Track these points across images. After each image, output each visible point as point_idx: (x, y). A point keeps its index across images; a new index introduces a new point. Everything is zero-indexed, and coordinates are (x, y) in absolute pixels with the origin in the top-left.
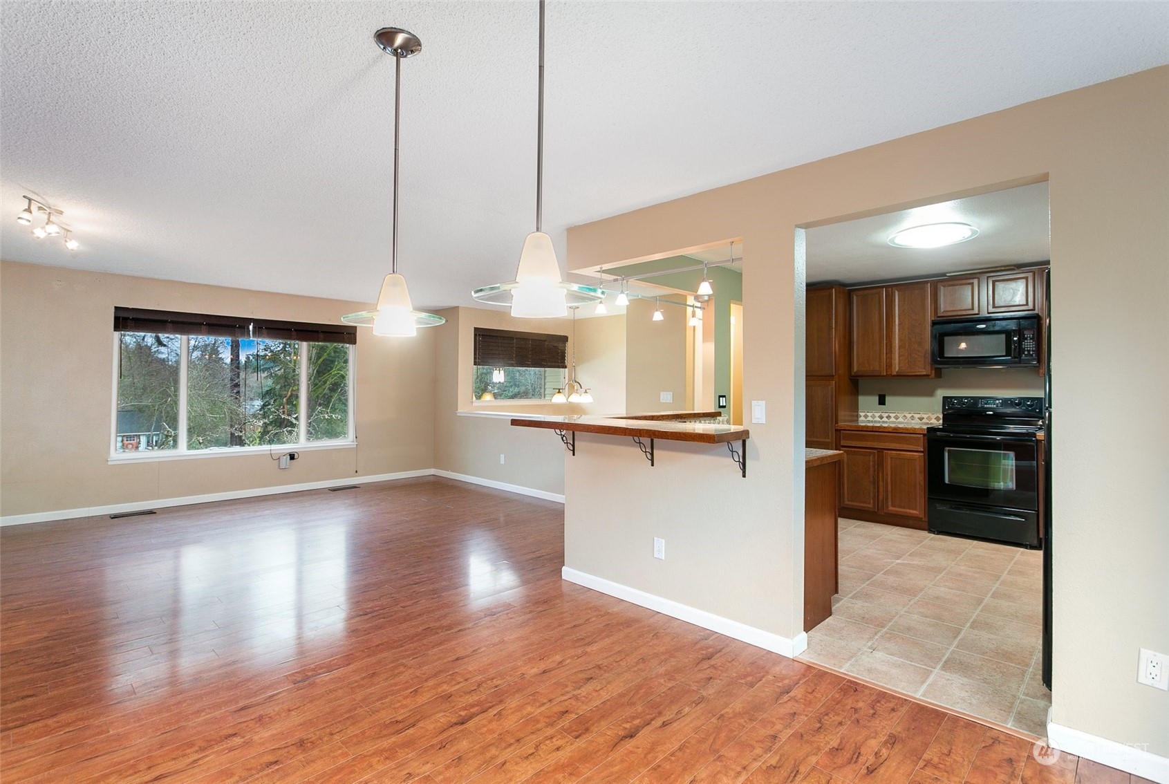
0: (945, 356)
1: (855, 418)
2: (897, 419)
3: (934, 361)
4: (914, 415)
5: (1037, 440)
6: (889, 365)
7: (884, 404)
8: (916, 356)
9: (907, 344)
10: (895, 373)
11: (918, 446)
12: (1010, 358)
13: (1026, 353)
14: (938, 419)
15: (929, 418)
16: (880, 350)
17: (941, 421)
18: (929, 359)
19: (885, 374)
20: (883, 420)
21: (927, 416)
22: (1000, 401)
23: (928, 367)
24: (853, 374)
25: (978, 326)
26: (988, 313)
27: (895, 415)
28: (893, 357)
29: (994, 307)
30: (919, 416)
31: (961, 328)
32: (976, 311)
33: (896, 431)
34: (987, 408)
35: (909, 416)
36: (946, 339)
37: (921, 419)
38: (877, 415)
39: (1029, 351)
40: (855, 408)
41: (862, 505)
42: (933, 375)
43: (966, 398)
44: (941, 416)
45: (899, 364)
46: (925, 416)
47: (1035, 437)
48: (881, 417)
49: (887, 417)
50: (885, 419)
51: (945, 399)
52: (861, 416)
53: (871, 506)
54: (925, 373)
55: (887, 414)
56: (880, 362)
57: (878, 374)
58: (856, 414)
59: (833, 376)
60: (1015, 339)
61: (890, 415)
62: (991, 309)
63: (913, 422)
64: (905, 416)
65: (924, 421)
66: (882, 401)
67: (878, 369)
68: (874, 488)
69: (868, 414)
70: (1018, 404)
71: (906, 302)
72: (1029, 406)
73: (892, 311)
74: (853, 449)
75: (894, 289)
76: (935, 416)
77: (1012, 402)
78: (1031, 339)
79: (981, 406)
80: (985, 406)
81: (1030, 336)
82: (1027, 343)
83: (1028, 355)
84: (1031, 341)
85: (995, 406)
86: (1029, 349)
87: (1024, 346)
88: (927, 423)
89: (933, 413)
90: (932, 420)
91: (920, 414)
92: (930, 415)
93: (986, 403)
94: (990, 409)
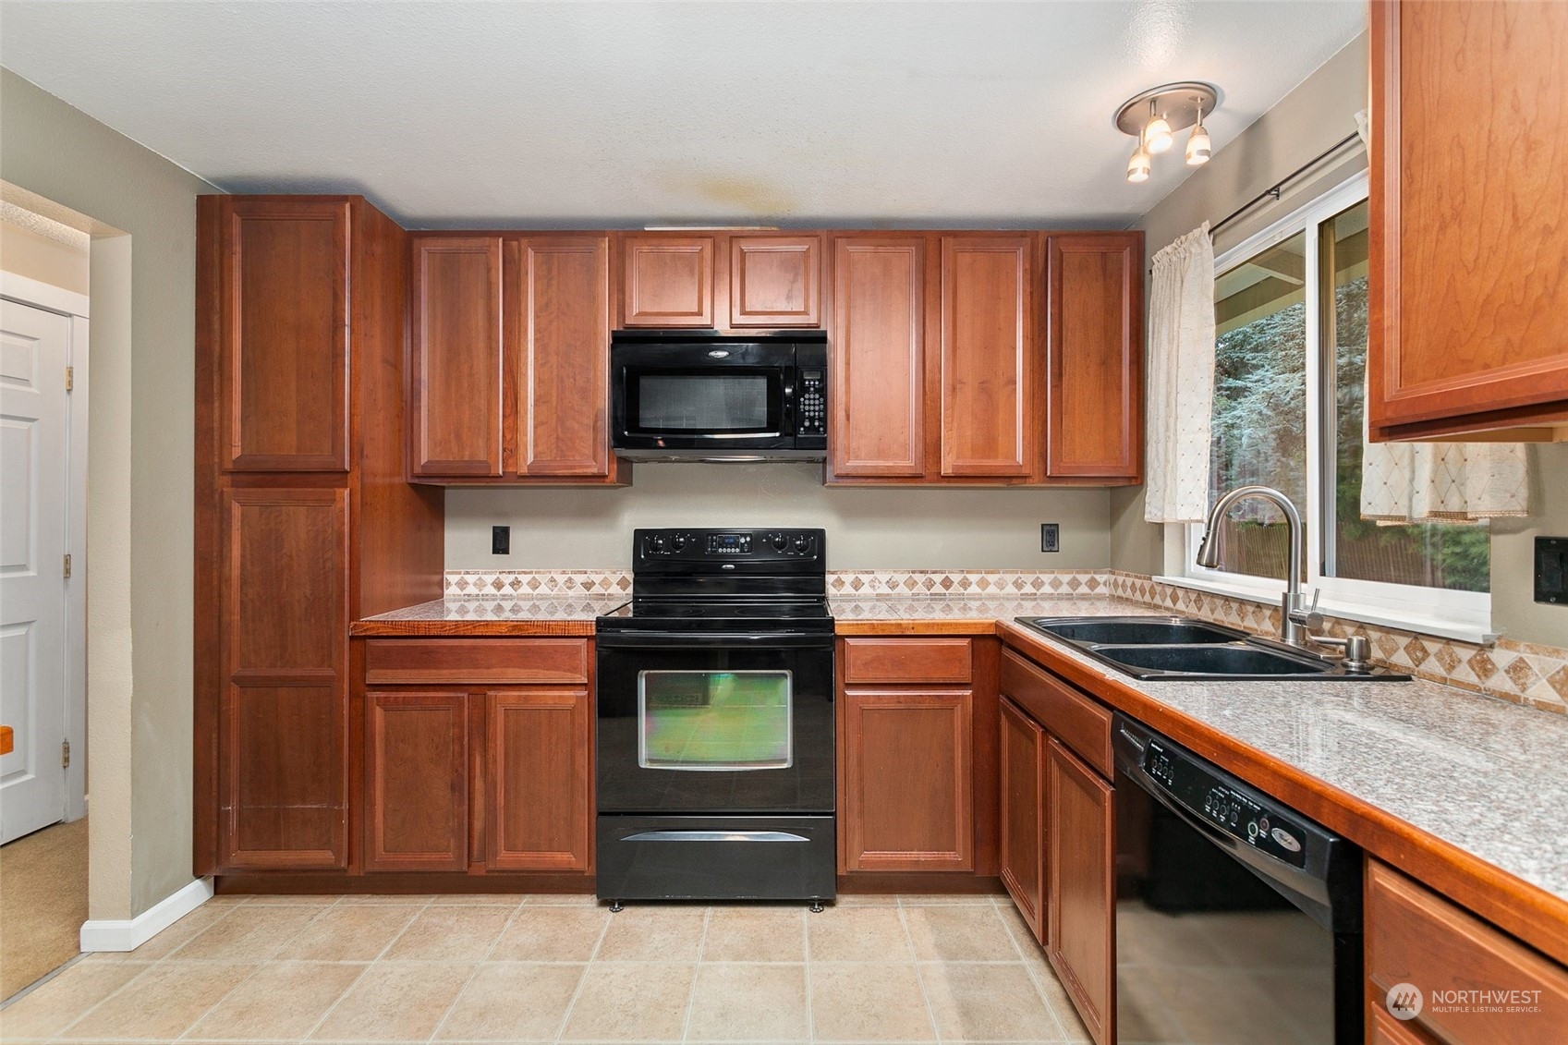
0: (642, 425)
1: (436, 590)
2: (534, 588)
3: (618, 441)
4: (573, 576)
5: (835, 635)
6: (512, 451)
7: (506, 551)
8: (576, 426)
9: (555, 395)
10: (524, 470)
11: (574, 669)
12: (777, 434)
13: (807, 424)
14: (622, 583)
15: (605, 583)
16: (489, 410)
17: (630, 590)
18: (605, 434)
19: (501, 473)
20: (503, 591)
21: (602, 577)
22: (748, 539)
23: (604, 456)
24: (418, 470)
25: (712, 354)
26: (733, 326)
27: (530, 577)
28: (521, 427)
29: (744, 313)
30: (582, 578)
31: (676, 354)
32: (705, 320)
33: (519, 632)
34: (723, 555)
35: (561, 579)
36: (646, 383)
37: (588, 586)
38: (489, 579)
39: (812, 419)
40: (432, 561)
41: (426, 857)
42: (613, 476)
43: (683, 532)
44: (630, 577)
45: (536, 445)
46: (597, 578)
47: (833, 630)
48: (498, 585)
49: (512, 585)
50: (507, 590)
51: (640, 535)
52: (449, 584)
53: (450, 856)
54: (594, 470)
55: (512, 578)
56: (488, 439)
57: (482, 472)
58: (436, 578)
59: (346, 472)
60: (788, 391)
61: (521, 577)
62: (738, 319)
63: (571, 593)
64: (553, 580)
65: (596, 589)
66: (501, 543)
67: (482, 456)
68: (461, 803)
69: (467, 577)
70: (780, 546)
71: (554, 282)
72: (802, 549)
73: (519, 302)
74: (402, 694)
75: (524, 241)
76: (618, 577)
77: (768, 539)
78: (816, 391)
79: (711, 551)
80: (720, 550)
81: (814, 384)
82: (809, 399)
83: (812, 429)
84: (817, 396)
85: (738, 550)
86: (812, 414)
87: (802, 407)
88: (601, 595)
89: (614, 573)
90: (610, 591)
91: (586, 573)
92: (608, 574)
93: (721, 545)
94: (729, 559)
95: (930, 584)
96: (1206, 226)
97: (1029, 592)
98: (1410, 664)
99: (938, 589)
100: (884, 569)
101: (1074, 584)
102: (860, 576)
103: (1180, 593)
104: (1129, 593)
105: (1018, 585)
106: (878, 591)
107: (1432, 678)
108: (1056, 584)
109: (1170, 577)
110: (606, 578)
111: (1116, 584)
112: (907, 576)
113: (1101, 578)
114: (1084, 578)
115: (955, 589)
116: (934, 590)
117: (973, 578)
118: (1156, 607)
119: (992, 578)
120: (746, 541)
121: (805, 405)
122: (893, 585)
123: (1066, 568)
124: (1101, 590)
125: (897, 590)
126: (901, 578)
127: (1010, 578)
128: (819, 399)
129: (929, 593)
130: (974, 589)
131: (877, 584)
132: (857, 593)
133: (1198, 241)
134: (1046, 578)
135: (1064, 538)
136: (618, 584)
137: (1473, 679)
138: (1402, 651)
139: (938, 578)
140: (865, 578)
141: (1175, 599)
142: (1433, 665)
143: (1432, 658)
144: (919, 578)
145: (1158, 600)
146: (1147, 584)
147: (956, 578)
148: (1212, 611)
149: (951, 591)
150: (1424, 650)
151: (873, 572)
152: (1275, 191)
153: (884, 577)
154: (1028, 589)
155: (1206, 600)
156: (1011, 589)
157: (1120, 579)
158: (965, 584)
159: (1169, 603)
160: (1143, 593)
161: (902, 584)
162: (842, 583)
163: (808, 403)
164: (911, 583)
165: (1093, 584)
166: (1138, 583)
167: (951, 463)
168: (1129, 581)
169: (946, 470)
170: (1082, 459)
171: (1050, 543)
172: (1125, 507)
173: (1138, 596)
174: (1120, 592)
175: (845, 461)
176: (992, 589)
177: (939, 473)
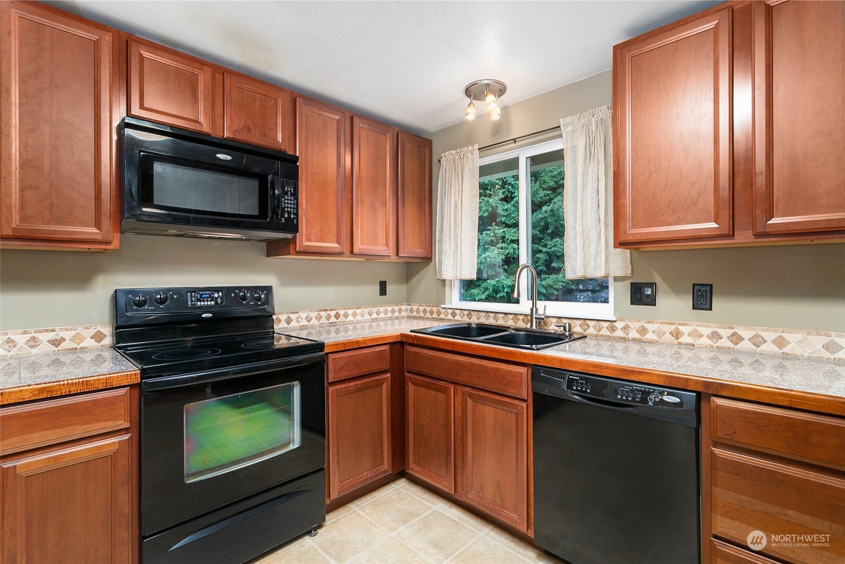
0: (156, 201)
4: (37, 336)
5: (325, 353)
8: (73, 194)
10: (10, 232)
14: (98, 337)
15: (77, 338)
17: (106, 341)
18: (110, 206)
21: (73, 333)
22: (220, 294)
25: (218, 155)
30: (51, 336)
34: (201, 307)
35: (21, 339)
36: (160, 168)
37: (56, 343)
39: (289, 214)
42: (117, 243)
43: (165, 291)
44: (108, 331)
45: (21, 208)
46: (67, 335)
47: (323, 350)
54: (95, 237)
64: (9, 341)
65: (66, 346)
70: (243, 298)
72: (258, 300)
76: (93, 331)
78: (292, 195)
79: (191, 304)
80: (199, 303)
81: (291, 190)
82: (288, 200)
83: (289, 219)
84: (292, 198)
85: (213, 303)
86: (289, 210)
87: (283, 204)
88: (73, 349)
89: (88, 328)
90: (83, 345)
91: (53, 331)
92: (80, 330)
93: (199, 300)
94: (207, 309)
95: (329, 317)
96: (476, 147)
97: (375, 318)
98: (582, 331)
99: (333, 319)
100: (304, 310)
101: (393, 311)
102: (291, 316)
103: (457, 312)
104: (421, 314)
105: (370, 314)
106: (301, 324)
107: (591, 335)
108: (386, 312)
110: (78, 334)
111: (412, 310)
112: (316, 313)
113: (403, 308)
114: (396, 308)
115: (341, 319)
116: (331, 321)
117: (350, 312)
118: (441, 320)
119: (359, 311)
120: (219, 296)
121: (285, 203)
122: (309, 319)
123: (389, 303)
124: (404, 314)
125: (312, 322)
126: (313, 315)
127: (367, 310)
128: (293, 200)
129: (328, 322)
130: (350, 318)
131: (300, 320)
132: (289, 326)
133: (472, 152)
134: (382, 309)
135: (389, 288)
136: (92, 338)
137: (608, 333)
138: (578, 327)
139: (333, 313)
140: (293, 316)
141: (454, 315)
142: (591, 331)
143: (591, 328)
144: (323, 314)
145: (442, 316)
146: (435, 309)
147: (342, 312)
148: (478, 319)
149: (339, 320)
150: (588, 325)
151: (298, 312)
152: (515, 140)
153: (304, 315)
154: (374, 316)
155: (474, 314)
156: (367, 317)
157: (415, 308)
158: (346, 316)
159: (450, 317)
160: (432, 313)
161: (314, 319)
162: (280, 321)
163: (287, 202)
164: (319, 318)
165: (400, 311)
166: (428, 309)
167: (358, 247)
168: (421, 308)
169: (356, 251)
170: (412, 248)
171: (383, 291)
172: (418, 272)
173: (428, 315)
174: (415, 314)
175: (304, 241)
176: (359, 318)
177: (352, 252)
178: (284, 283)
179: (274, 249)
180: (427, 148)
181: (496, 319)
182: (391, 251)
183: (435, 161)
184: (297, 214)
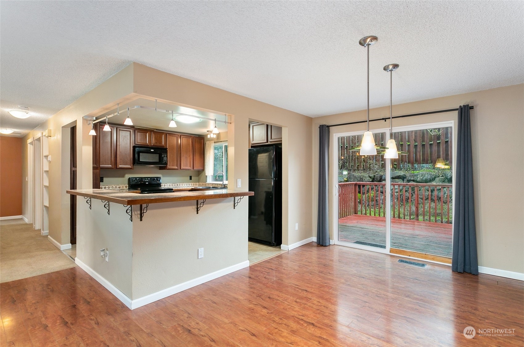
0: (140, 161)
2: (109, 188)
3: (134, 162)
4: (117, 186)
6: (115, 164)
8: (127, 160)
10: (118, 167)
14: (126, 187)
15: (123, 187)
16: (111, 156)
19: (113, 167)
22: (149, 178)
23: (132, 165)
25: (151, 150)
27: (108, 186)
28: (117, 160)
30: (118, 186)
31: (146, 150)
32: (148, 144)
34: (146, 181)
35: (114, 186)
36: (141, 154)
37: (119, 187)
39: (165, 161)
42: (133, 168)
43: (138, 177)
44: (127, 186)
45: (120, 163)
46: (121, 186)
48: (102, 188)
49: (104, 188)
51: (129, 179)
54: (129, 167)
57: (110, 167)
60: (163, 156)
61: (106, 186)
62: (153, 145)
63: (116, 189)
64: (112, 187)
65: (121, 188)
66: (102, 180)
67: (110, 165)
70: (155, 180)
76: (125, 186)
77: (153, 179)
84: (166, 157)
85: (148, 180)
92: (123, 185)
93: (145, 180)
94: (147, 182)
95: (175, 185)
96: (213, 141)
99: (176, 186)
100: (169, 183)
101: (194, 184)
105: (187, 185)
106: (168, 186)
108: (192, 185)
109: (208, 182)
111: (199, 184)
112: (172, 184)
113: (197, 183)
114: (195, 184)
117: (181, 184)
118: (206, 186)
119: (183, 184)
123: (193, 182)
125: (170, 186)
126: (171, 184)
127: (186, 184)
132: (164, 187)
134: (190, 184)
135: (192, 178)
139: (176, 184)
140: (166, 185)
141: (209, 185)
144: (174, 184)
145: (206, 185)
146: (205, 184)
147: (178, 184)
152: (221, 142)
153: (169, 184)
154: (188, 185)
155: (213, 184)
156: (186, 186)
157: (200, 183)
158: (180, 185)
159: (208, 186)
160: (204, 185)
162: (162, 186)
163: (165, 159)
164: (172, 185)
165: (196, 184)
166: (203, 184)
167: (182, 167)
168: (202, 184)
169: (182, 168)
170: (197, 167)
171: (191, 179)
172: (201, 173)
173: (203, 185)
174: (200, 185)
175: (169, 167)
176: (183, 186)
177: (180, 169)
178: (163, 176)
179: (161, 168)
180: (202, 140)
181: (217, 185)
182: (191, 168)
183: (205, 143)
184: (167, 161)
